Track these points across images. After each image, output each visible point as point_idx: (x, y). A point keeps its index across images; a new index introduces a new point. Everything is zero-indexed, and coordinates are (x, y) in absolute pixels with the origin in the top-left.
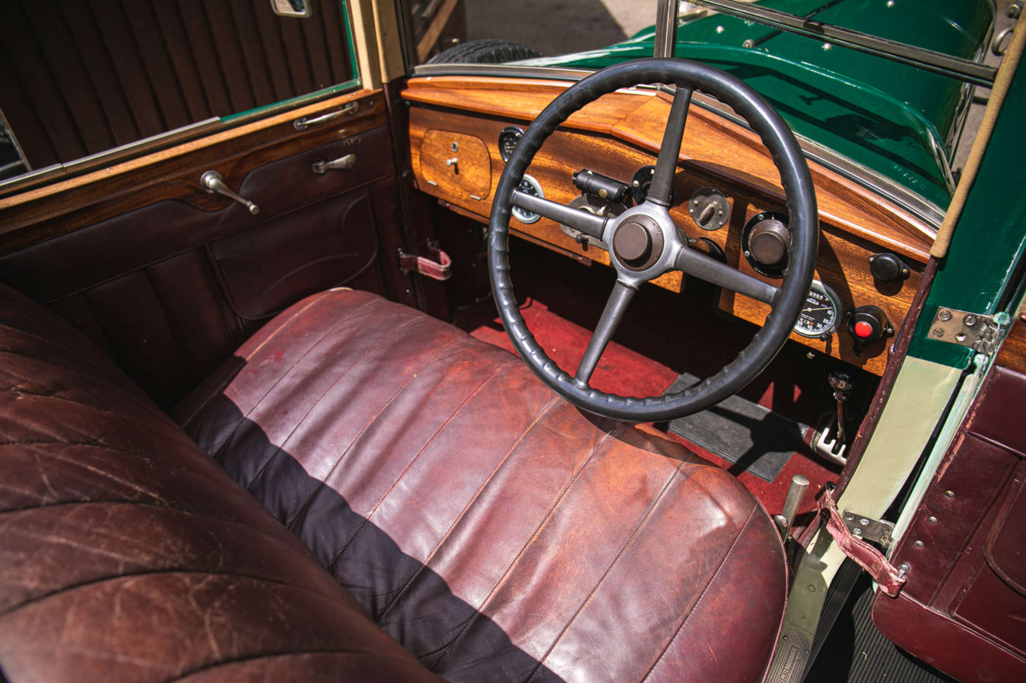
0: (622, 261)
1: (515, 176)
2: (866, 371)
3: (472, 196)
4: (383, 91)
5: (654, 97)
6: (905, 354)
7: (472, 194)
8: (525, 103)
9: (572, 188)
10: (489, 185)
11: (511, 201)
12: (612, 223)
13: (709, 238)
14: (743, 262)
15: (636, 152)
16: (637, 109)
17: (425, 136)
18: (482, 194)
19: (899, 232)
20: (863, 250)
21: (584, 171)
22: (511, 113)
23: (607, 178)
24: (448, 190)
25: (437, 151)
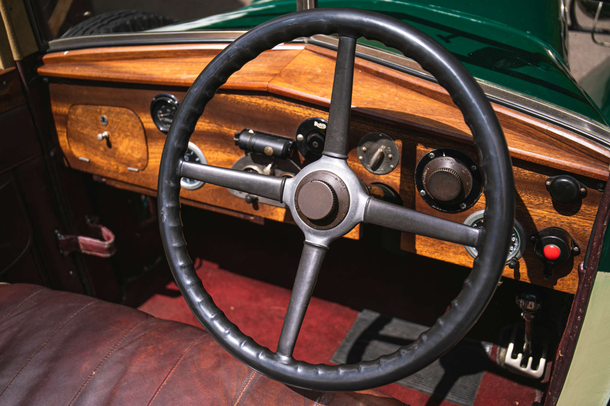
0: (308, 221)
1: (179, 146)
2: (557, 291)
3: (129, 168)
4: (17, 69)
5: (303, 50)
6: (597, 270)
7: (129, 166)
8: (174, 69)
9: (234, 149)
10: (145, 156)
11: (178, 173)
12: (291, 184)
13: (382, 182)
14: (420, 201)
15: (296, 106)
16: (289, 63)
17: (69, 112)
18: (139, 165)
19: (571, 153)
20: (538, 175)
21: (245, 131)
22: (160, 80)
23: (270, 135)
24: (102, 165)
25: (85, 126)
